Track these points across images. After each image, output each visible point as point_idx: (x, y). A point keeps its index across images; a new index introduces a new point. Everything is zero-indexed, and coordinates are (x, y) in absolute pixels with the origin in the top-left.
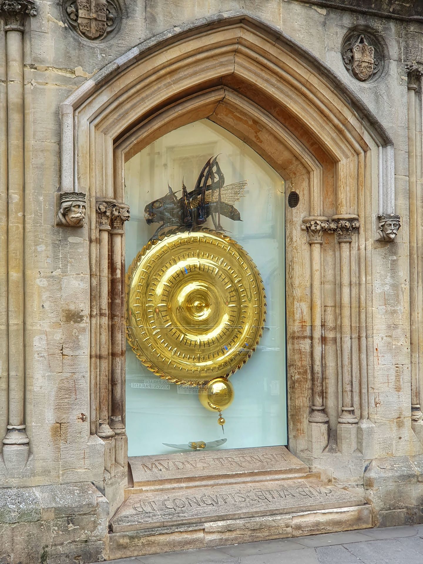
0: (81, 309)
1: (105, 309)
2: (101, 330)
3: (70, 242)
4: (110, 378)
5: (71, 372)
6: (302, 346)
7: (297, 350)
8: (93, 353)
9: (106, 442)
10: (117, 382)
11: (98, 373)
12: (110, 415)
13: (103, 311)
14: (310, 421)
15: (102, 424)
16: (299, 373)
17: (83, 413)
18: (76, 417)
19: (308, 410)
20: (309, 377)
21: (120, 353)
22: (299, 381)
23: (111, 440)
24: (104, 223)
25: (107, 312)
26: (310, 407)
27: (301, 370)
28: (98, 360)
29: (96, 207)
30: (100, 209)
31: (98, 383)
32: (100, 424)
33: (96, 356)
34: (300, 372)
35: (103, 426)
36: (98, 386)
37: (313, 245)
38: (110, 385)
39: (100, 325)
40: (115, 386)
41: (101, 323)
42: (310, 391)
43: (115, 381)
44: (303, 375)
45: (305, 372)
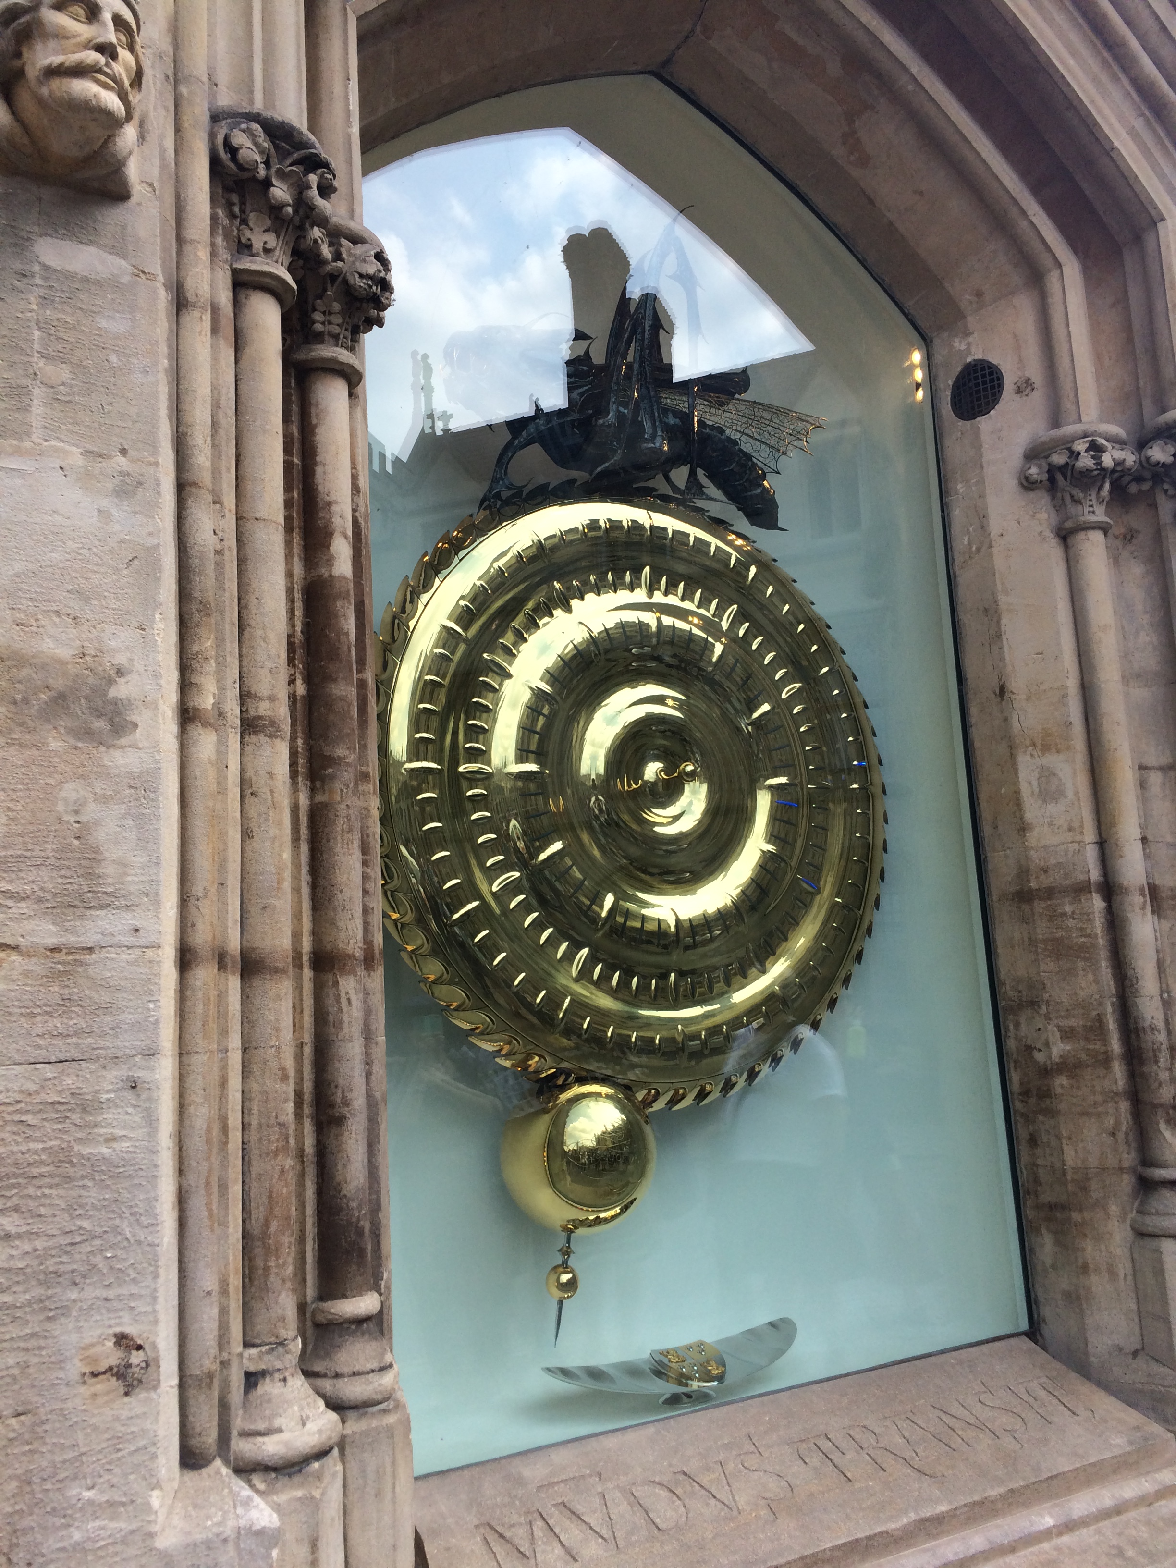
0: (121, 659)
1: (272, 698)
2: (252, 812)
3: (46, 268)
4: (308, 1087)
5: (42, 1054)
6: (1071, 923)
7: (1045, 941)
8: (201, 937)
9: (282, 1498)
10: (345, 1110)
11: (235, 1058)
12: (311, 1292)
13: (263, 709)
14: (1144, 1229)
15: (263, 1373)
16: (1067, 1034)
17: (128, 1330)
18: (75, 1368)
19: (1127, 1182)
20: (1116, 1045)
21: (358, 953)
22: (1068, 1067)
23: (319, 1476)
24: (258, 245)
25: (282, 711)
26: (1133, 1170)
27: (1073, 1022)
28: (234, 983)
29: (212, 136)
30: (233, 151)
31: (235, 1120)
32: (252, 1379)
33: (221, 959)
34: (1072, 1029)
35: (268, 1388)
36: (235, 1137)
37: (1081, 535)
38: (308, 1127)
39: (244, 782)
40: (334, 1131)
41: (250, 773)
42: (1124, 1106)
43: (332, 1106)
44: (1087, 1039)
45: (1098, 1028)
